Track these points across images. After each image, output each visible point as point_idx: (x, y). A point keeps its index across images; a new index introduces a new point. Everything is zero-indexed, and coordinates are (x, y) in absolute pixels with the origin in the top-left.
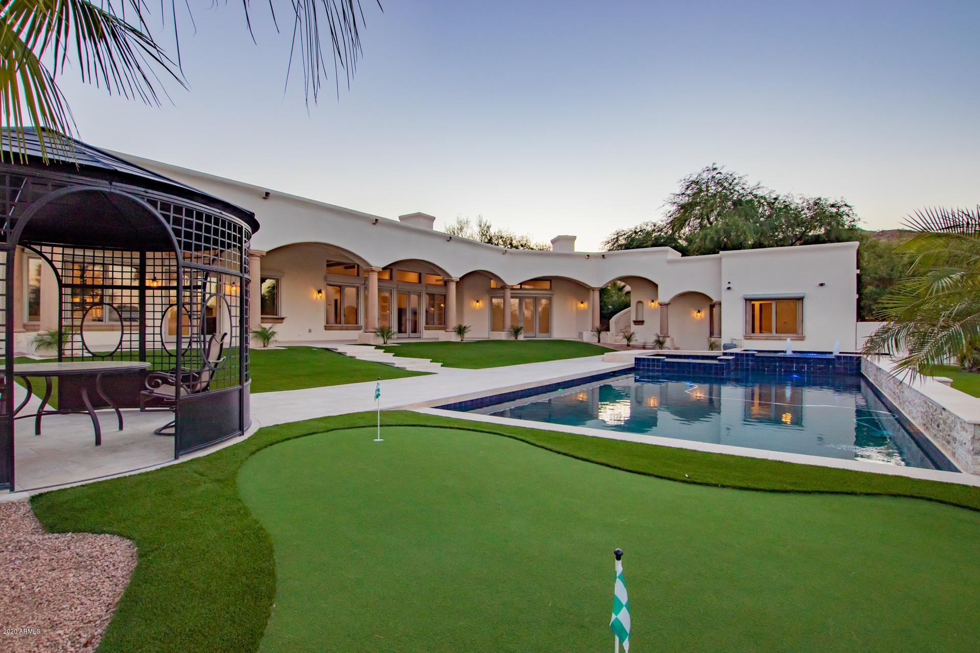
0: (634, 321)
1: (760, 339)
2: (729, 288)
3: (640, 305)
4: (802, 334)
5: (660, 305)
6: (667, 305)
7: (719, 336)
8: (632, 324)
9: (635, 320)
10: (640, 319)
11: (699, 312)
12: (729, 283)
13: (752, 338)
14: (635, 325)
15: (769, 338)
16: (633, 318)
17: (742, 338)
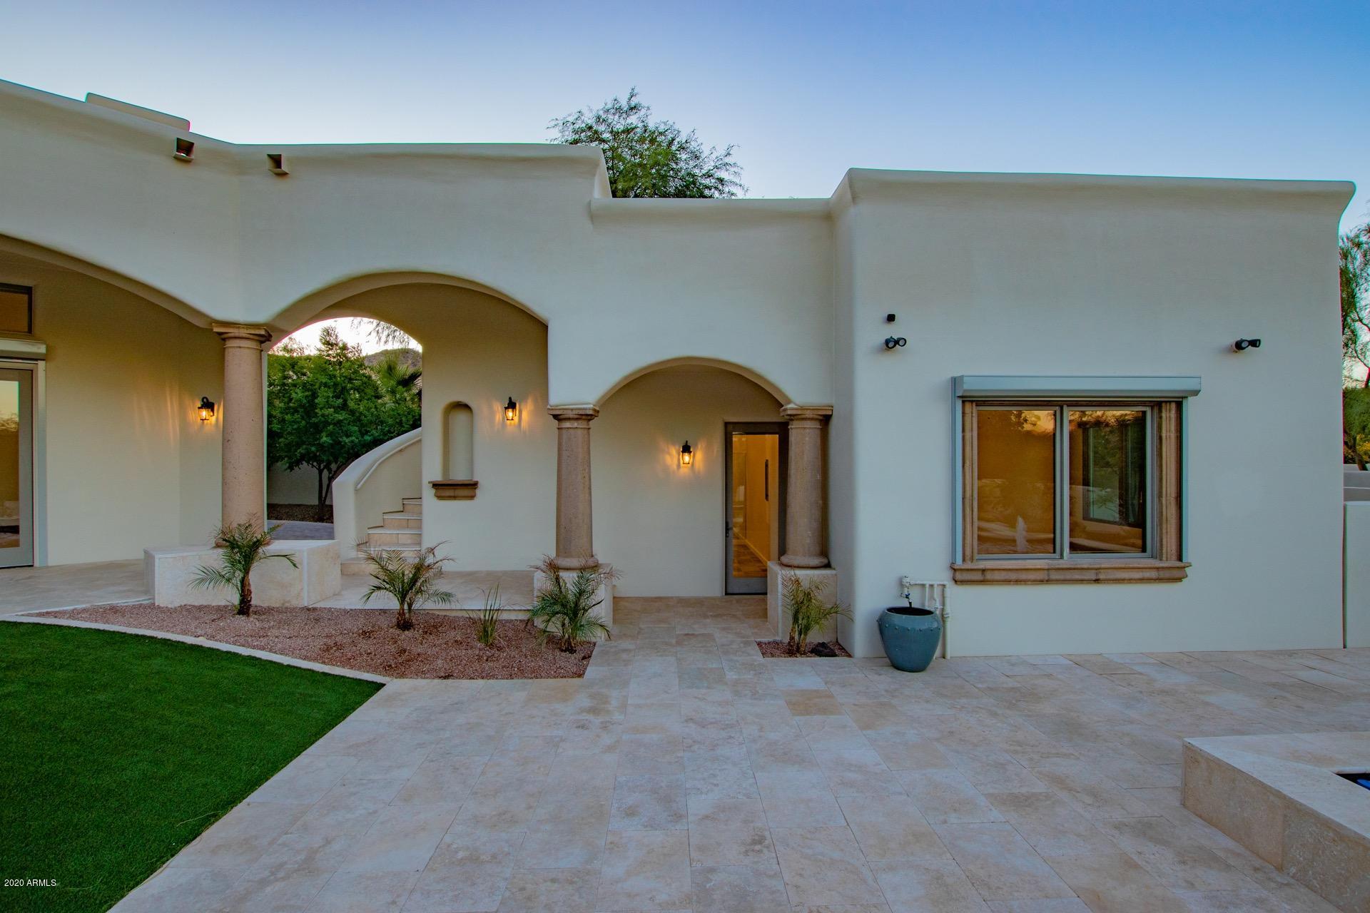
0: (436, 486)
1: (1018, 582)
2: (892, 344)
3: (460, 418)
4: (1180, 558)
5: (556, 417)
6: (587, 417)
7: (816, 561)
8: (428, 494)
9: (438, 478)
10: (459, 475)
11: (686, 449)
12: (891, 318)
13: (989, 576)
14: (440, 497)
15: (1054, 576)
16: (433, 470)
17: (944, 577)
